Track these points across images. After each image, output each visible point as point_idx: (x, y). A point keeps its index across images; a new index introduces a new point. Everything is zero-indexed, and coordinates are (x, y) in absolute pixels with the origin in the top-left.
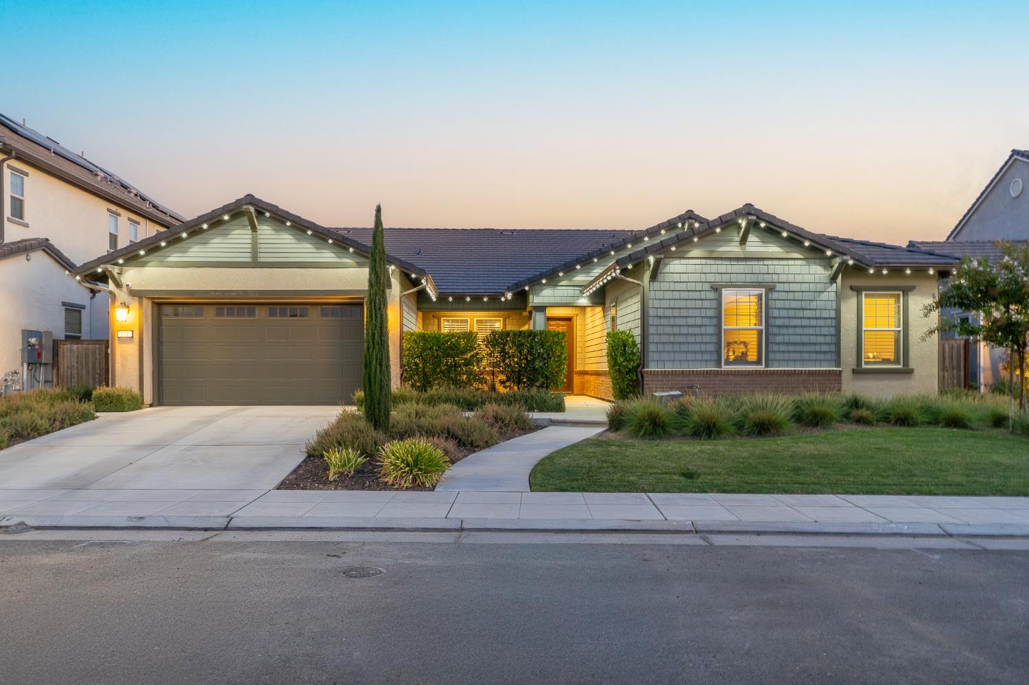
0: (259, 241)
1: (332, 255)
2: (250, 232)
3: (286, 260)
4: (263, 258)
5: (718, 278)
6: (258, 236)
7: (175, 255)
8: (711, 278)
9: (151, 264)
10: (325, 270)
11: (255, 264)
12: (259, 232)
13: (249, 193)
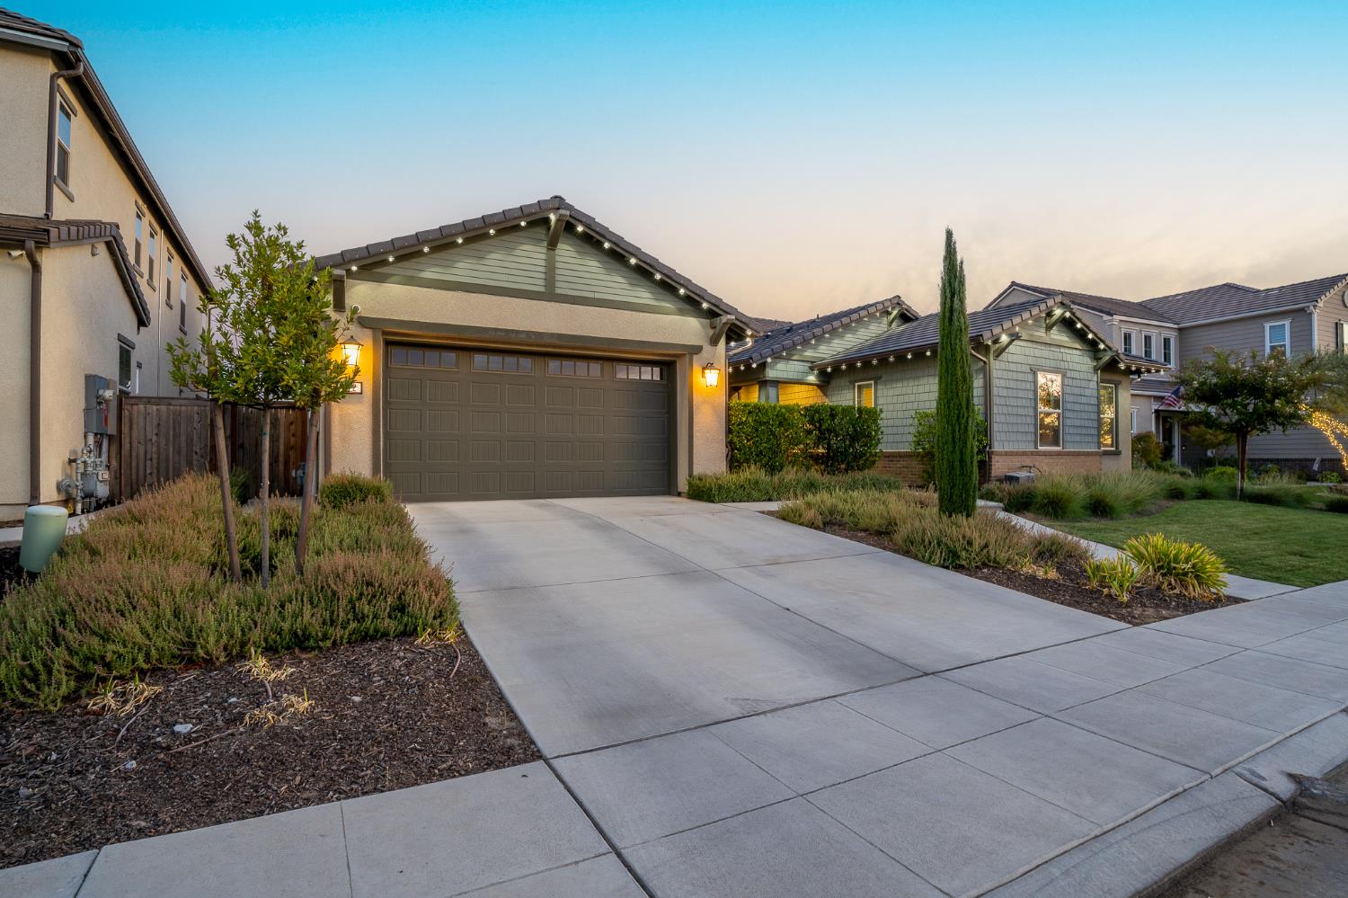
0: (558, 265)
1: (649, 295)
2: (544, 250)
3: (591, 295)
4: (561, 289)
5: (1040, 362)
6: (557, 257)
7: (432, 270)
8: (1031, 361)
9: (393, 279)
10: (641, 314)
11: (550, 295)
12: (557, 252)
13: (558, 194)
